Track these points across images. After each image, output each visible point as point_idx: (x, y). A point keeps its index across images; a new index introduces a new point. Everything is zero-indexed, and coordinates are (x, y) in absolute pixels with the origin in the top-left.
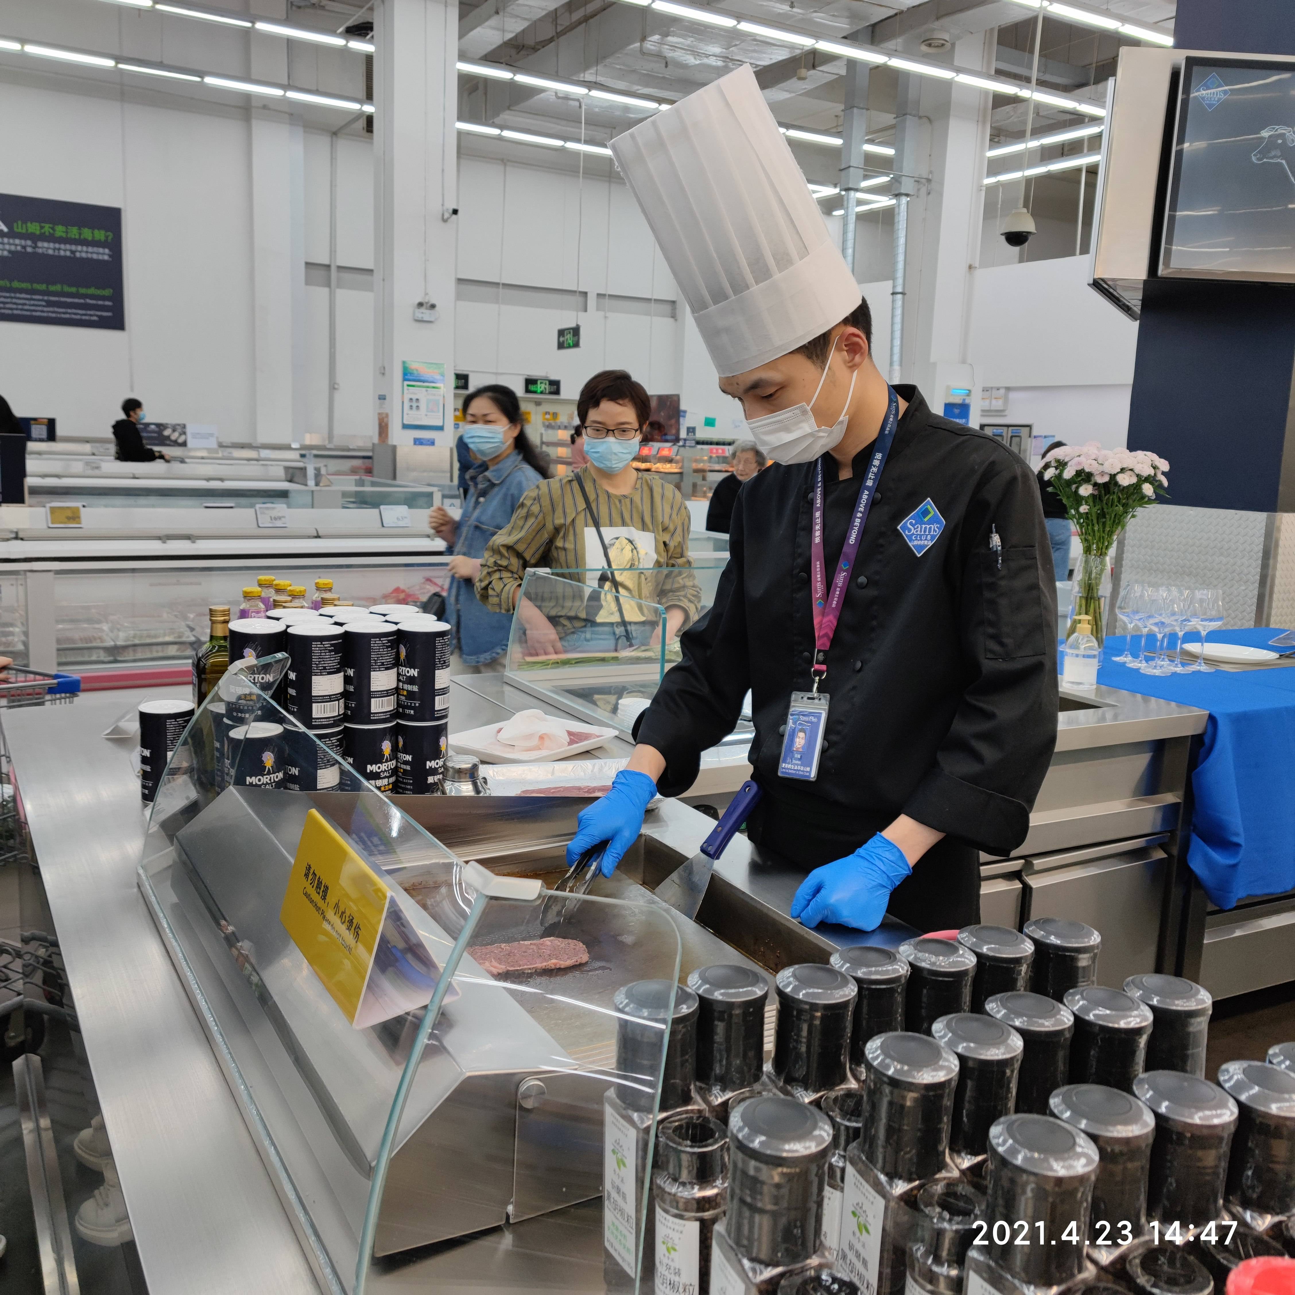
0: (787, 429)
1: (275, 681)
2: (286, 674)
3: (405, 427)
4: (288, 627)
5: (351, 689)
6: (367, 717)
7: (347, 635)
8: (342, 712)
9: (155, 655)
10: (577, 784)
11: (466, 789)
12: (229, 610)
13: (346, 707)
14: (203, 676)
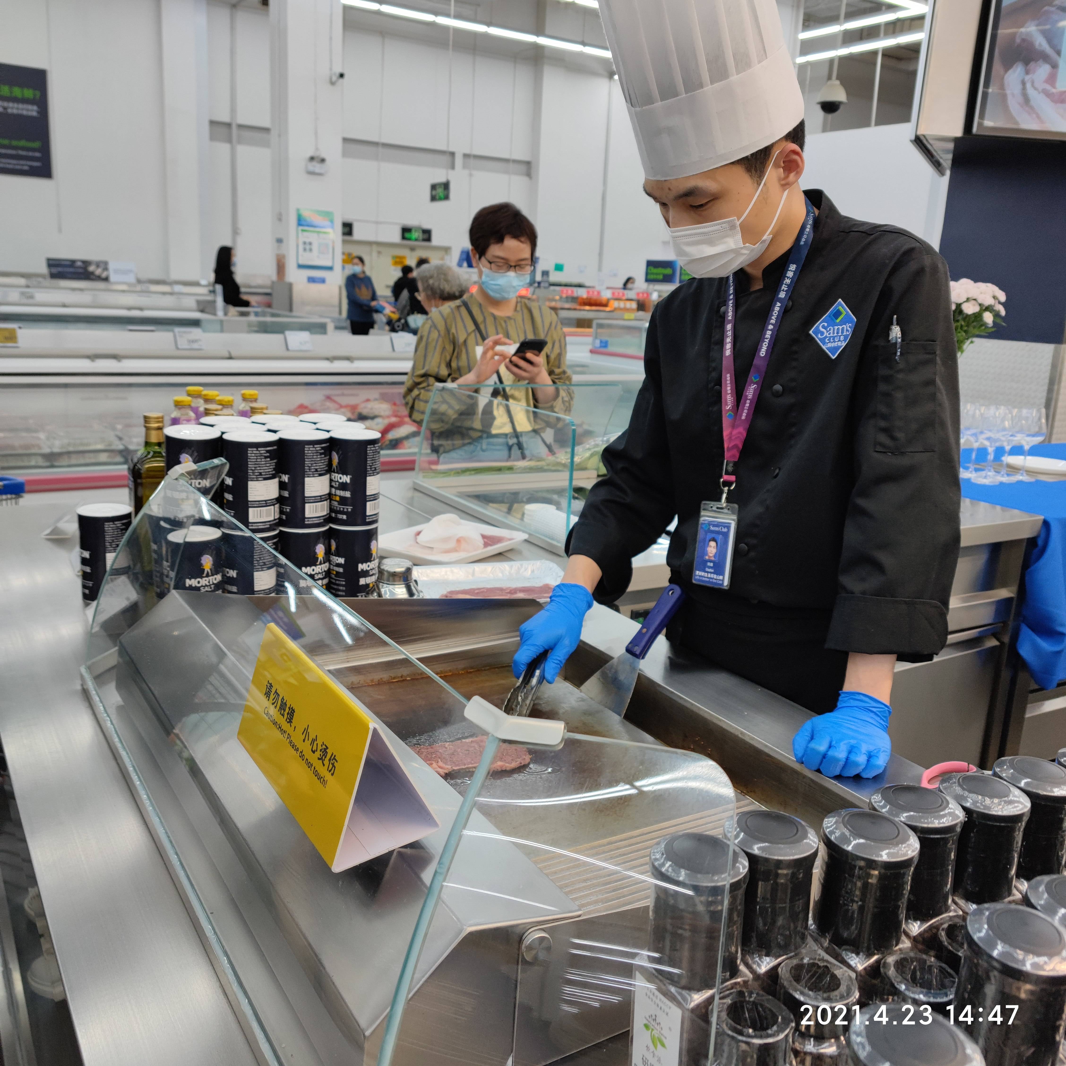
0: (710, 242)
1: (212, 487)
2: (223, 481)
3: (301, 267)
4: (223, 433)
5: (286, 494)
6: (301, 522)
7: (282, 443)
8: (277, 516)
9: (88, 461)
10: (498, 585)
11: (400, 592)
12: (162, 417)
13: (281, 512)
14: (139, 481)
